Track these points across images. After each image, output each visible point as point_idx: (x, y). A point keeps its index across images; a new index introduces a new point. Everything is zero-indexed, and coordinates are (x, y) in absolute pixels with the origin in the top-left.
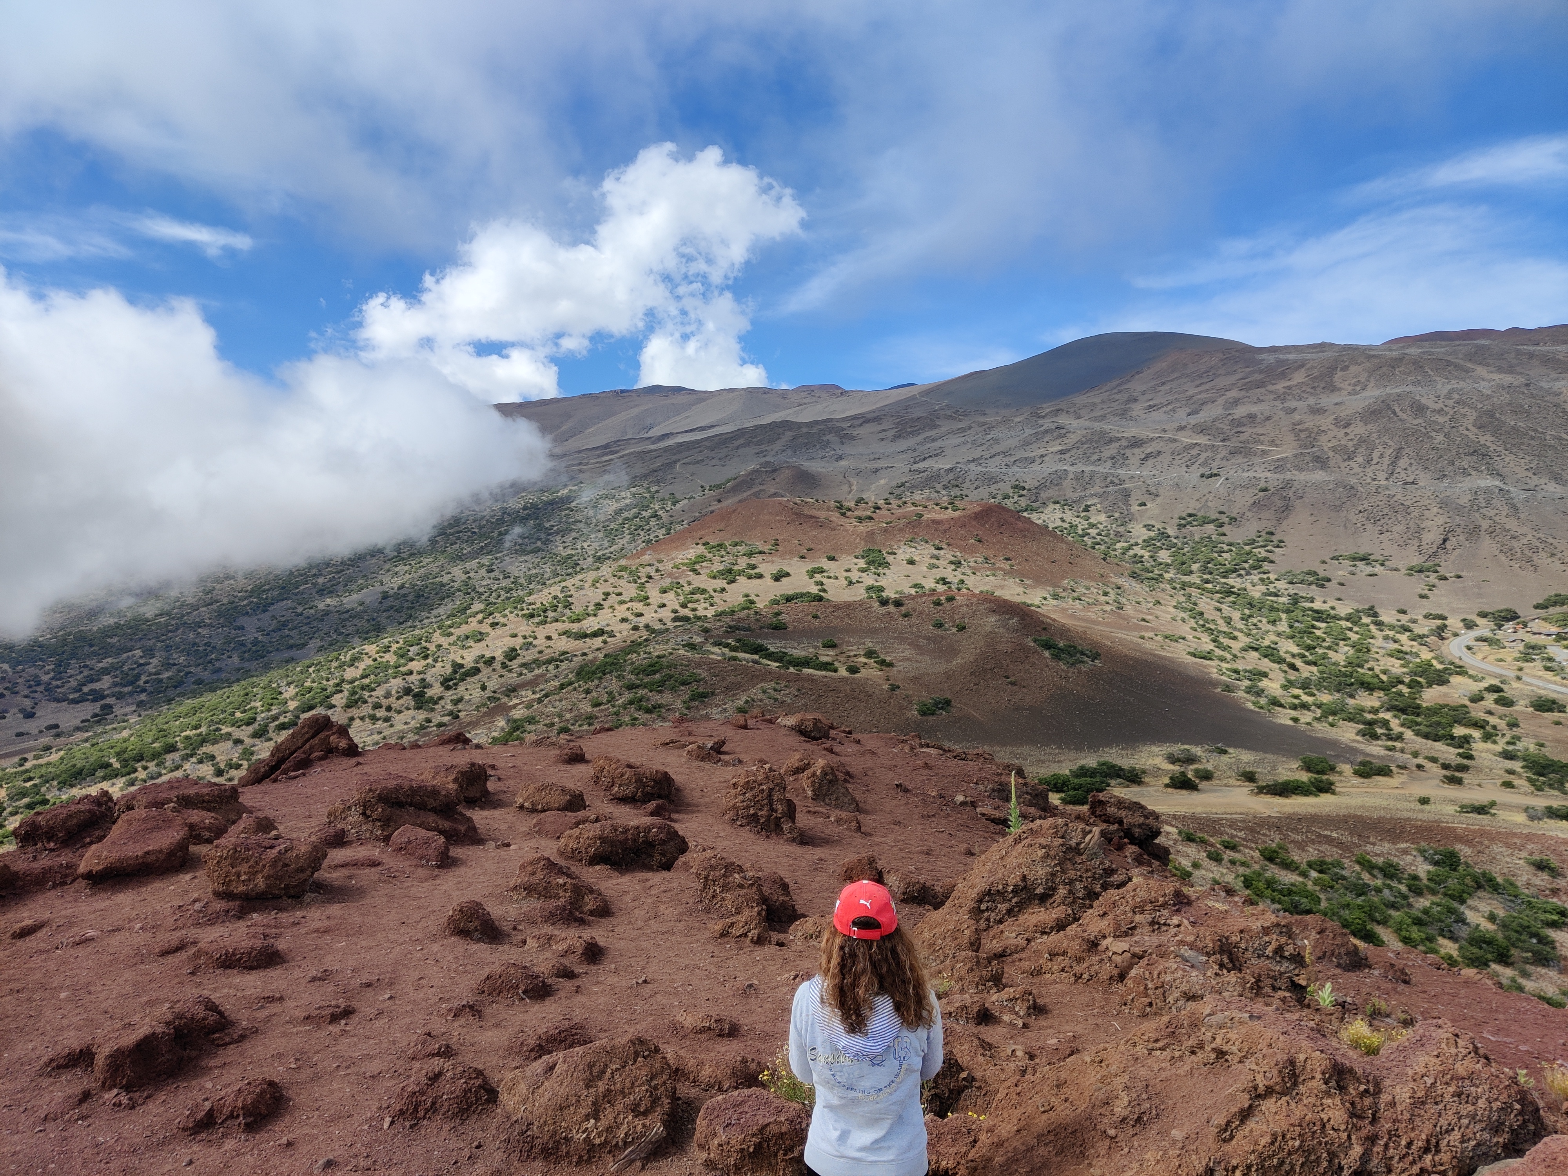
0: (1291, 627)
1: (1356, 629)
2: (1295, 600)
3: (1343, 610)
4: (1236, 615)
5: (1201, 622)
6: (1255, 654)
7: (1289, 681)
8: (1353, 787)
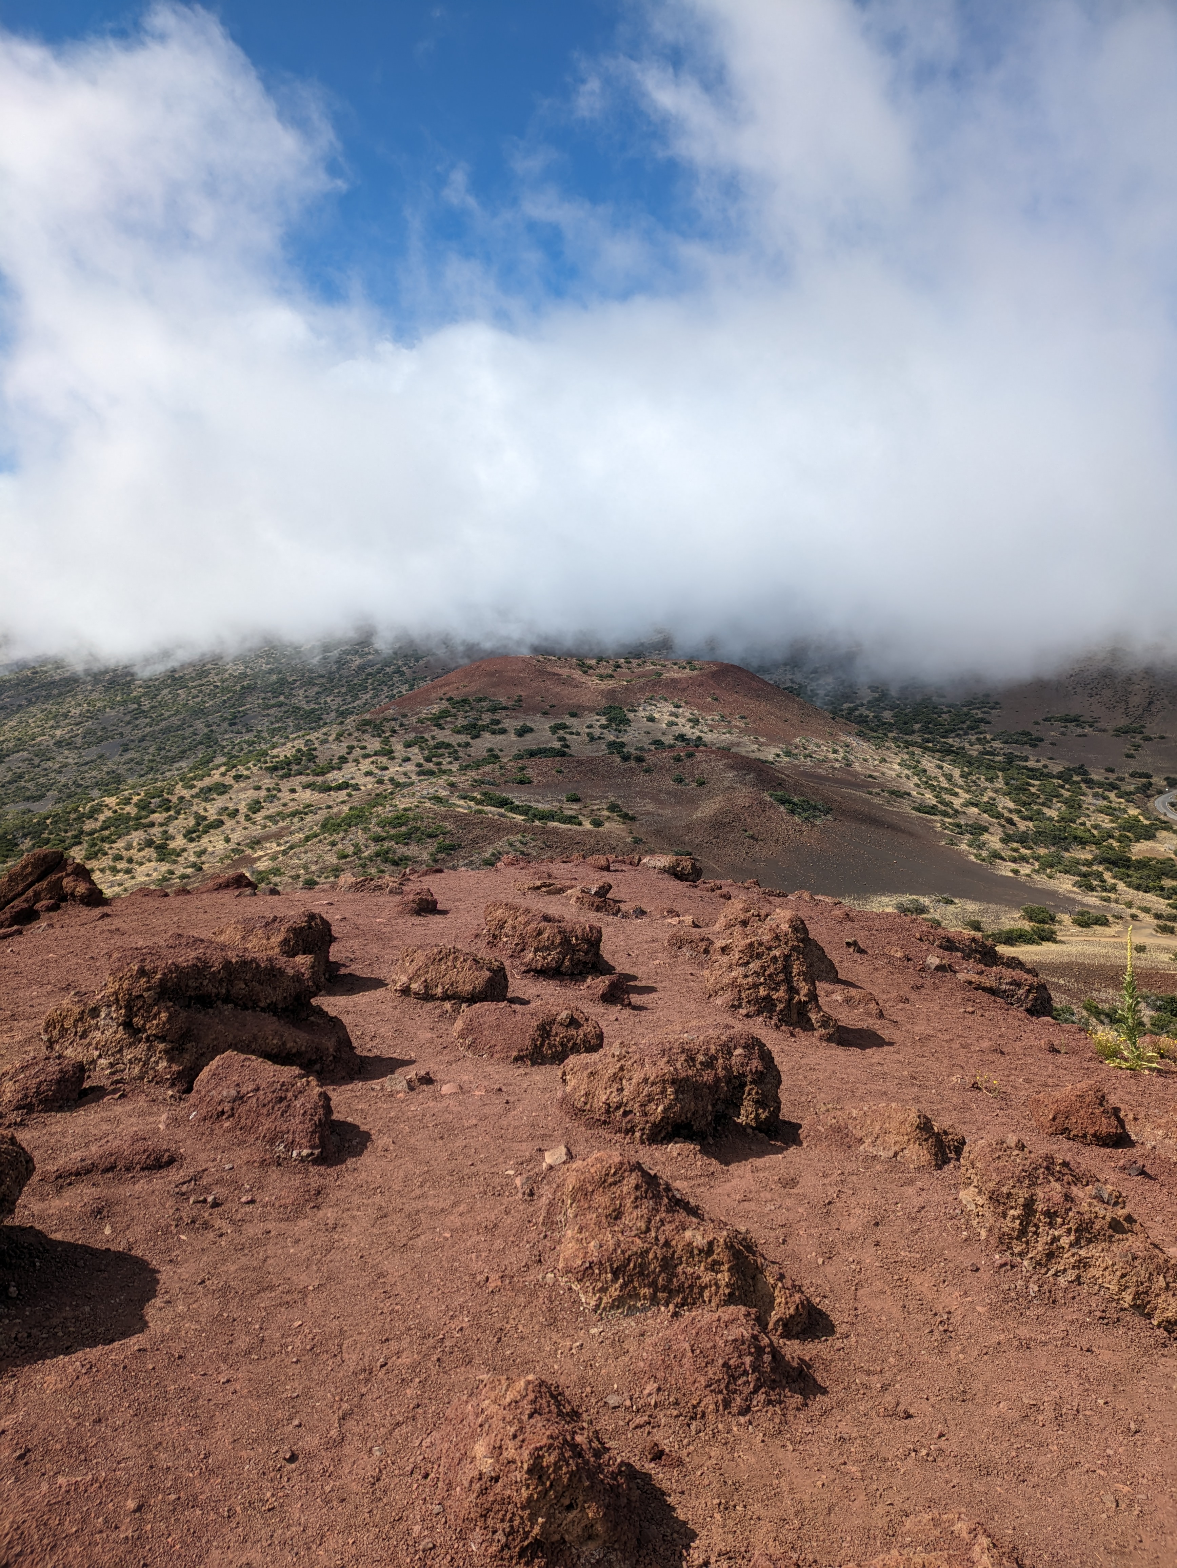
0: (1007, 784)
1: (1067, 786)
2: (1010, 759)
3: (1056, 769)
4: (956, 773)
5: (924, 779)
6: (975, 810)
7: (1008, 835)
8: (1072, 935)
